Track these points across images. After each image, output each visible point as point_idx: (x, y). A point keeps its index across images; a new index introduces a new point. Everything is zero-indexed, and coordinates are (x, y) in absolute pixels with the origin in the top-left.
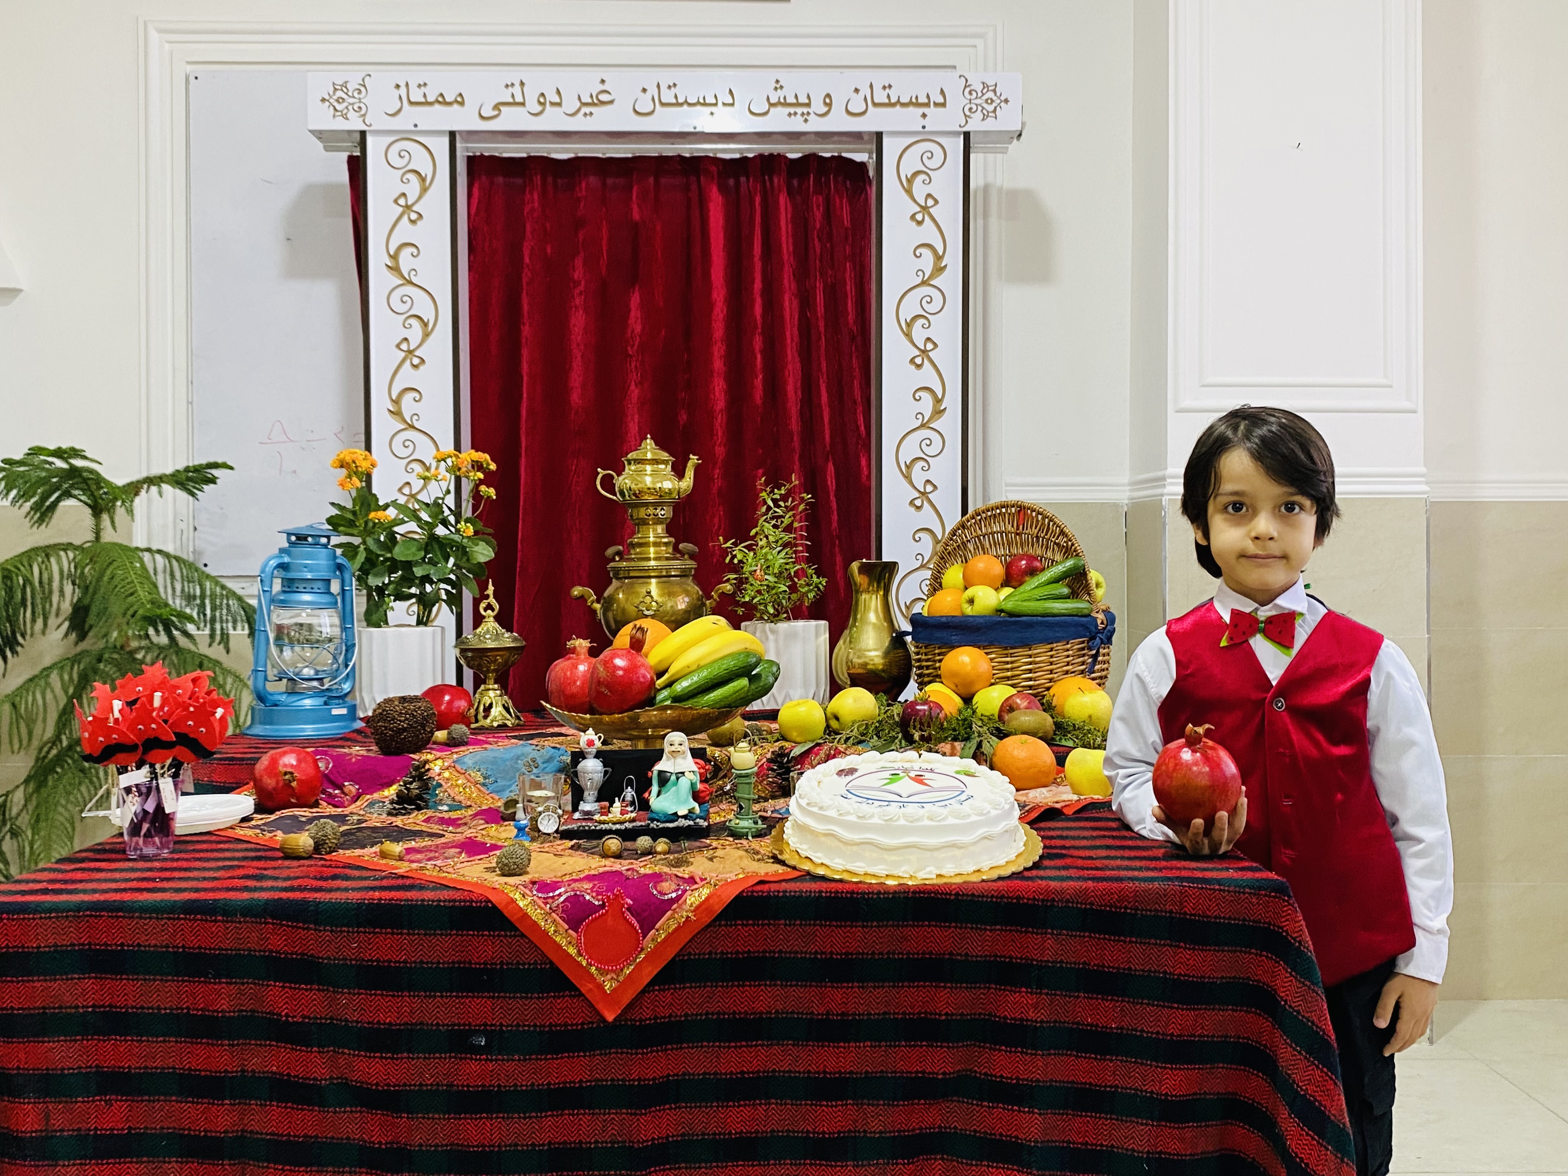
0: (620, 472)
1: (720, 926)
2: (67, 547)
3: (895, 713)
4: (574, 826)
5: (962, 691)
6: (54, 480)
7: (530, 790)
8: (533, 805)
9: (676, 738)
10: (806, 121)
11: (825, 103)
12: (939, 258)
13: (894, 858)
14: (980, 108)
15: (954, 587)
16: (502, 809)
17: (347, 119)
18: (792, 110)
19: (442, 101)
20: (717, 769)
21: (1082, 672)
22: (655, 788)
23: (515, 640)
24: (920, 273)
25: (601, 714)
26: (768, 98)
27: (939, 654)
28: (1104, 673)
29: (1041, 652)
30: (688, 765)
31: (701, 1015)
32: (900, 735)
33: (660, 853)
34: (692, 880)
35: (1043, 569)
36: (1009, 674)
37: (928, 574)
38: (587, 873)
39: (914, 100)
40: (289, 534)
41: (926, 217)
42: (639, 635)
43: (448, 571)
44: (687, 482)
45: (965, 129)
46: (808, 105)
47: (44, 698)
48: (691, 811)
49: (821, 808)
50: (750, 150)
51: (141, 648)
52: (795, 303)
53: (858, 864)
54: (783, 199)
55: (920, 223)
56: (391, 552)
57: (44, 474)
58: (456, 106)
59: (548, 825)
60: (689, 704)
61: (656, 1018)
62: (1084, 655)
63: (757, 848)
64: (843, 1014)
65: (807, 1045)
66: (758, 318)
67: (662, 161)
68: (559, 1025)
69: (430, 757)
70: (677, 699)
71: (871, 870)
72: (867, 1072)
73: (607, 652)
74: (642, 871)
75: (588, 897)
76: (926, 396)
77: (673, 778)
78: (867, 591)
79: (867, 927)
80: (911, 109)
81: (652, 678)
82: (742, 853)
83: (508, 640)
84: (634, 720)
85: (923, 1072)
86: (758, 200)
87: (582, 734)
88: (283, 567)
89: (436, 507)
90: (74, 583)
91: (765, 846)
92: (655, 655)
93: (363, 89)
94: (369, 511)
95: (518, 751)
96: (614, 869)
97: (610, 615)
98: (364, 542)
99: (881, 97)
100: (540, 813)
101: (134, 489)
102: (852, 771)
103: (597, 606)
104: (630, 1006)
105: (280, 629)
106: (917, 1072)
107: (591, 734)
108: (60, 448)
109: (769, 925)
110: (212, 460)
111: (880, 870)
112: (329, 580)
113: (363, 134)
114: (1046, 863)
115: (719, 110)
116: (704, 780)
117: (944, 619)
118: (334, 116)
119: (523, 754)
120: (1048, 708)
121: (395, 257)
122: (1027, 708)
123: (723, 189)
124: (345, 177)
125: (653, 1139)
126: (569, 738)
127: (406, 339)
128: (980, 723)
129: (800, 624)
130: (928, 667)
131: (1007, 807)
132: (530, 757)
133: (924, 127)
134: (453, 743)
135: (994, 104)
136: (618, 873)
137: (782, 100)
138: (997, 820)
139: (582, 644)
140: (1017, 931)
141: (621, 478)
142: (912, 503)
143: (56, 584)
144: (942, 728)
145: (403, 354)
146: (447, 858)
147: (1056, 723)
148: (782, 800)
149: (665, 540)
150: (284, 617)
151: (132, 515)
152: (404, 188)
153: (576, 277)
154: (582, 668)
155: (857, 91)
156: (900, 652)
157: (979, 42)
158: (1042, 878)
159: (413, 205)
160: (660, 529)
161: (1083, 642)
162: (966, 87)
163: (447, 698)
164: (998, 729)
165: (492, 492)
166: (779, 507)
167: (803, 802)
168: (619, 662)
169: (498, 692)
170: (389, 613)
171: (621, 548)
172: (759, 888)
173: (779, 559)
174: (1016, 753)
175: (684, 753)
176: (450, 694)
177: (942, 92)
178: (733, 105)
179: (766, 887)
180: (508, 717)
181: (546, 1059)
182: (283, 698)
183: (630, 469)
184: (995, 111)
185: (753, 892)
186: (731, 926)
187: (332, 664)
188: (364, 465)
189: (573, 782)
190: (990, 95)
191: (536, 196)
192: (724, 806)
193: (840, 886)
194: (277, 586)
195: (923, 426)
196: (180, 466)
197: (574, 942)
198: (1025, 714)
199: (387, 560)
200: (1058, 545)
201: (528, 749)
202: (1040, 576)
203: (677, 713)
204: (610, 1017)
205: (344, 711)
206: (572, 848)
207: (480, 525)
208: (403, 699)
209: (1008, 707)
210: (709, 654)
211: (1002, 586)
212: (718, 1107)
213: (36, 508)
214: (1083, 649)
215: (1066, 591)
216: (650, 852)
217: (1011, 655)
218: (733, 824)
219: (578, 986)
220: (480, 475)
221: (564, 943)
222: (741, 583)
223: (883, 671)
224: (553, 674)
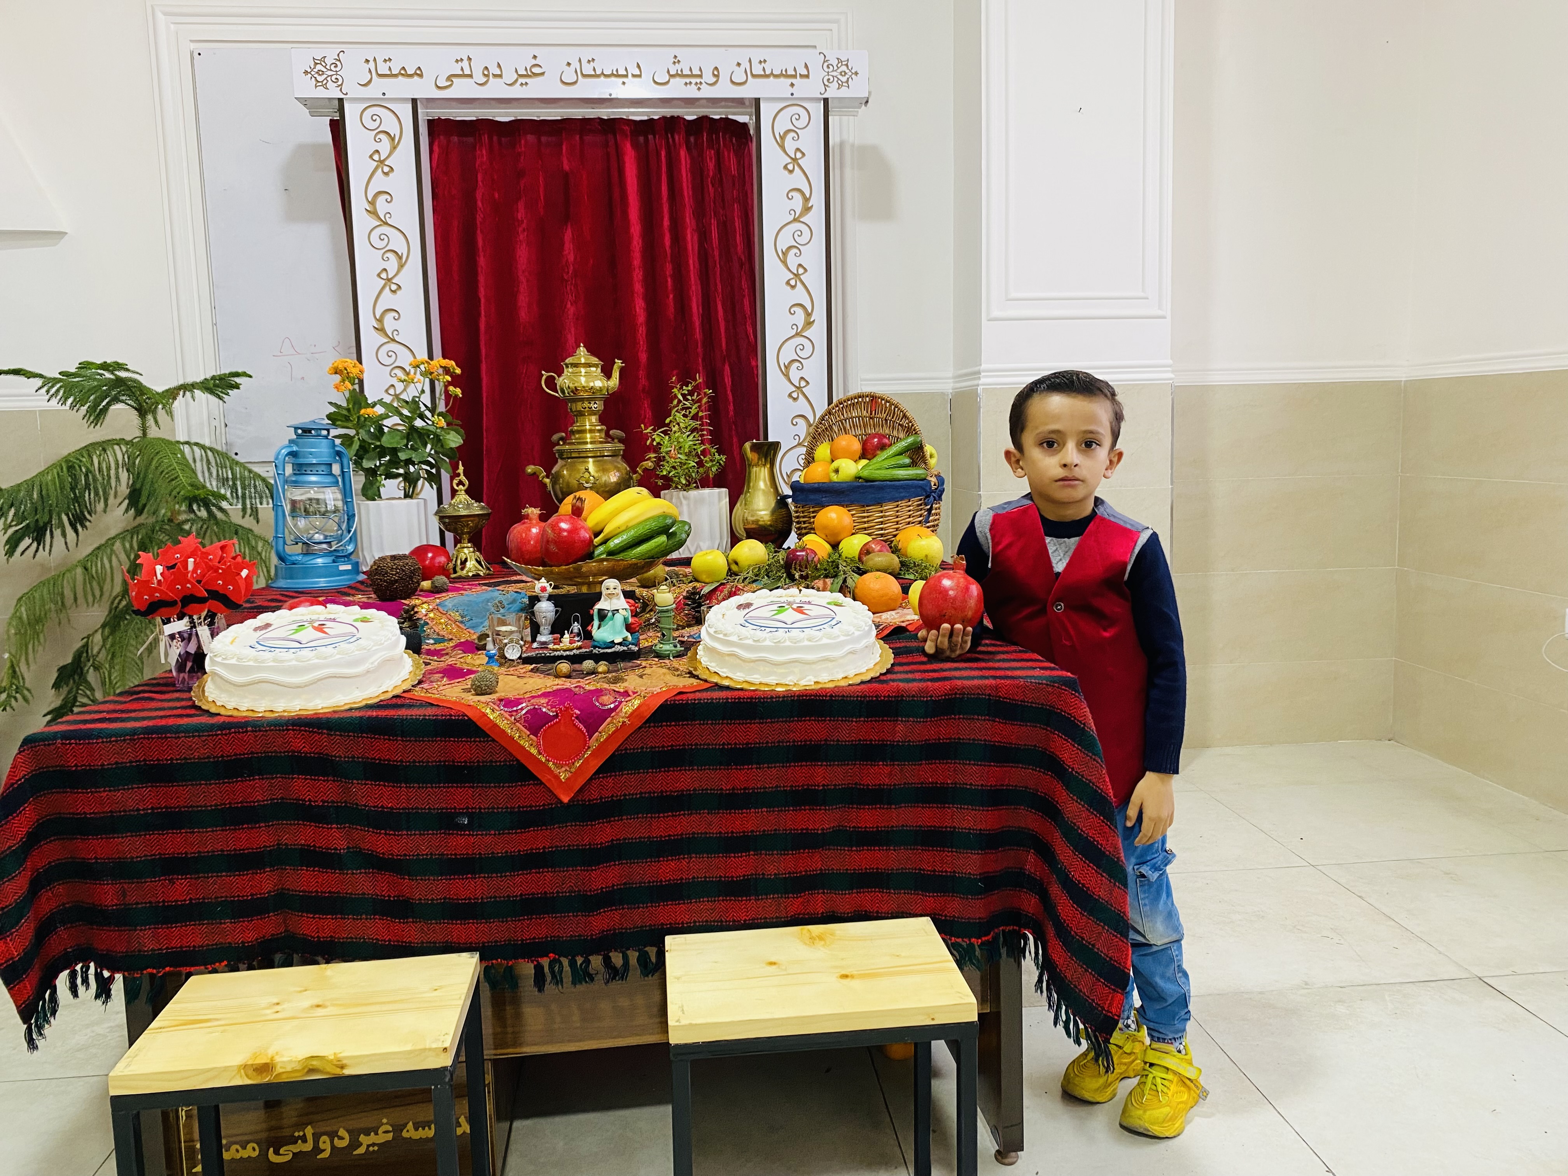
0: (560, 373)
1: (649, 727)
2: (119, 442)
3: (780, 558)
4: (533, 654)
5: (831, 540)
6: (105, 388)
7: (498, 626)
8: (500, 637)
9: (611, 584)
10: (699, 89)
11: (714, 75)
12: (806, 200)
13: (783, 671)
14: (836, 79)
15: (824, 460)
16: (476, 641)
17: (327, 88)
18: (688, 81)
19: (404, 73)
20: (645, 605)
21: (920, 522)
22: (596, 623)
23: (482, 508)
24: (792, 212)
25: (551, 566)
26: (668, 71)
27: (813, 512)
28: (936, 523)
29: (889, 508)
30: (621, 603)
31: (636, 794)
32: (785, 575)
33: (601, 673)
34: (626, 694)
35: (891, 445)
36: (866, 525)
37: (803, 450)
38: (543, 690)
39: (784, 72)
40: (296, 429)
41: (796, 167)
42: (579, 504)
43: (426, 455)
44: (614, 382)
45: (825, 96)
46: (701, 76)
47: (110, 562)
48: (625, 639)
49: (725, 635)
50: (656, 113)
51: (187, 521)
52: (695, 238)
53: (755, 676)
54: (683, 153)
55: (791, 172)
56: (380, 441)
57: (96, 383)
58: (416, 78)
59: (513, 653)
60: (620, 557)
61: (601, 798)
62: (921, 510)
63: (677, 666)
64: (745, 789)
65: (718, 813)
66: (668, 249)
67: (585, 121)
68: (526, 807)
69: (417, 602)
70: (611, 553)
71: (764, 681)
72: (764, 831)
73: (554, 518)
74: (588, 688)
75: (544, 710)
76: (799, 311)
77: (610, 614)
78: (757, 465)
79: (762, 723)
80: (782, 79)
81: (590, 537)
82: (665, 670)
83: (477, 508)
84: (578, 569)
85: (807, 829)
86: (663, 153)
87: (536, 582)
88: (293, 454)
89: (414, 404)
90: (128, 470)
91: (682, 664)
92: (592, 519)
93: (338, 63)
94: (360, 408)
95: (487, 596)
96: (565, 687)
97: (557, 487)
98: (358, 434)
99: (757, 70)
100: (506, 644)
101: (172, 394)
102: (748, 605)
103: (547, 481)
104: (581, 790)
105: (294, 503)
106: (802, 829)
107: (543, 582)
108: (105, 362)
109: (687, 725)
110: (234, 370)
111: (772, 680)
112: (330, 465)
113: (341, 101)
114: (897, 668)
115: (629, 80)
116: (635, 614)
117: (816, 485)
118: (316, 87)
119: (493, 598)
120: (895, 550)
121: (372, 203)
122: (880, 551)
123: (635, 146)
124: (327, 137)
125: (602, 888)
126: (528, 584)
127: (385, 270)
128: (845, 564)
129: (706, 491)
130: (804, 522)
131: (867, 628)
132: (498, 599)
133: (792, 94)
134: (436, 590)
135: (847, 76)
136: (568, 690)
137: (679, 72)
138: (859, 639)
139: (533, 512)
140: (875, 721)
141: (561, 379)
142: (790, 395)
143: (113, 472)
144: (817, 569)
145: (383, 282)
146: (432, 682)
147: (901, 562)
148: (695, 628)
149: (599, 428)
150: (298, 494)
151: (172, 417)
152: (377, 146)
153: (519, 217)
154: (534, 530)
155: (739, 64)
156: (783, 511)
157: (834, 26)
158: (893, 681)
159: (385, 160)
160: (594, 419)
161: (921, 500)
162: (824, 62)
163: (430, 555)
164: (858, 568)
165: (459, 391)
166: (687, 400)
167: (711, 631)
168: (564, 525)
169: (471, 549)
170: (382, 489)
171: (564, 434)
172: (677, 698)
173: (689, 442)
174: (872, 586)
175: (618, 594)
176: (431, 552)
177: (806, 66)
178: (640, 76)
179: (684, 697)
180: (480, 568)
181: (516, 833)
182: (300, 558)
183: (568, 371)
184: (847, 82)
185: (675, 701)
186: (658, 727)
187: (338, 530)
188: (354, 372)
189: (531, 620)
190: (844, 68)
191: (484, 152)
192: (651, 634)
193: (741, 693)
194: (289, 470)
195: (797, 334)
196: (208, 376)
197: (534, 744)
198: (879, 556)
199: (376, 447)
200: (902, 425)
201: (496, 594)
202: (888, 451)
203: (612, 563)
204: (566, 800)
205: (349, 567)
206: (532, 670)
207: (450, 418)
208: (394, 558)
209: (866, 551)
210: (636, 517)
211: (860, 458)
212: (651, 862)
213: (91, 410)
214: (921, 505)
215: (907, 461)
216: (594, 672)
217: (868, 511)
218: (658, 648)
219: (539, 777)
220: (449, 378)
221: (526, 745)
222: (660, 460)
223: (771, 525)
224: (512, 536)
